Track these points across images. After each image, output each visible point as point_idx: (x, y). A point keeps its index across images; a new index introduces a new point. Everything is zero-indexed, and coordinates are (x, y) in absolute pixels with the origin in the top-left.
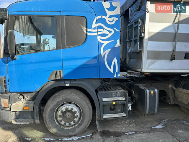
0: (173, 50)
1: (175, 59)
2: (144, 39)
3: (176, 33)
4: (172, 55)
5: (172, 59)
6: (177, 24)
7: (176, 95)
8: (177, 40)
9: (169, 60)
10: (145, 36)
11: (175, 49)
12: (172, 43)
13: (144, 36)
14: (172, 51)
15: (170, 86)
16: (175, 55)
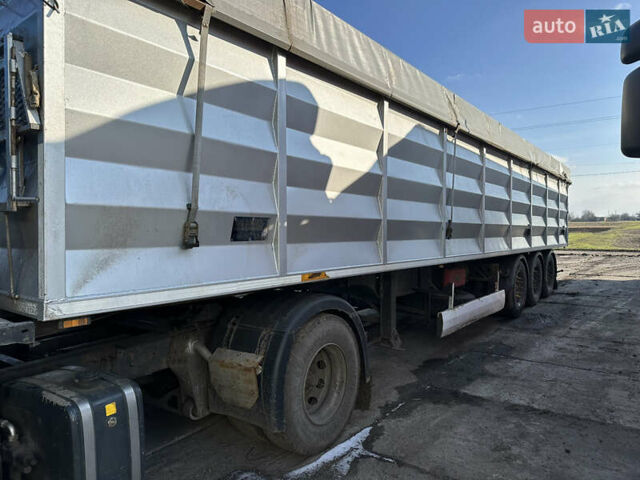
0: (189, 207)
1: (197, 242)
2: (42, 141)
3: (193, 138)
4: (186, 227)
5: (189, 241)
6: (195, 102)
7: (212, 380)
8: (198, 166)
9: (177, 249)
10: (46, 126)
11: (196, 201)
12: (185, 174)
13: (42, 126)
14: (185, 208)
15: (190, 346)
16: (196, 228)
